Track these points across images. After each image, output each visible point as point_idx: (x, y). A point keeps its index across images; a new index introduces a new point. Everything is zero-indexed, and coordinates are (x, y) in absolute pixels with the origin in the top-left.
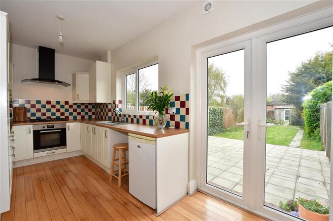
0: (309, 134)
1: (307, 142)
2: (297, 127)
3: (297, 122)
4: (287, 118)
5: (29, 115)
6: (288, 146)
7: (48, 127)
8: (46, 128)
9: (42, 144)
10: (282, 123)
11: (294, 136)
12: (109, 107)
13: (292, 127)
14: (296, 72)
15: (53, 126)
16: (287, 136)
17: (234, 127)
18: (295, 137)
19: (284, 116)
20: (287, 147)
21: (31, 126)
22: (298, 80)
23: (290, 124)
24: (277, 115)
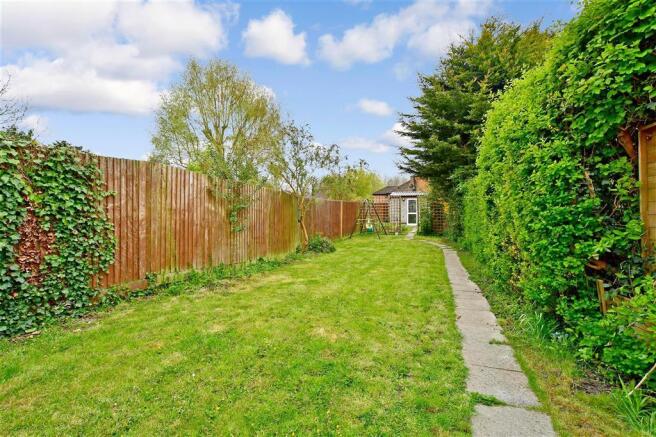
2: (435, 239)
3: (433, 228)
4: (412, 219)
10: (402, 231)
13: (426, 240)
19: (406, 214)
23: (419, 233)
24: (392, 212)
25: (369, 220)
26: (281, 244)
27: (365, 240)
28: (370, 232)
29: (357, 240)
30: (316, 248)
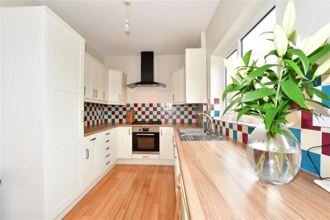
5: (136, 117)
7: (144, 130)
8: (142, 131)
9: (140, 146)
12: (205, 108)
15: (148, 130)
21: (131, 128)
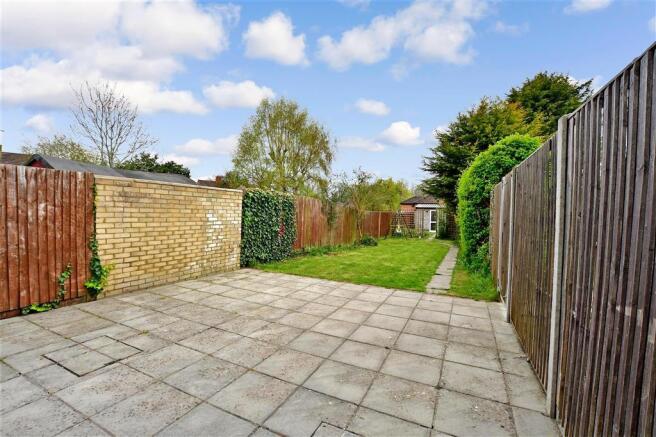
0: (468, 256)
1: (464, 277)
2: (448, 241)
3: (448, 233)
4: (433, 227)
6: (423, 291)
10: (424, 235)
11: (439, 263)
13: (440, 242)
14: (448, 134)
16: (428, 262)
17: (325, 244)
18: (443, 263)
19: (428, 223)
20: (420, 295)
22: (452, 147)
23: (436, 238)
24: (417, 221)
25: (399, 226)
26: (347, 239)
27: (396, 240)
28: (399, 235)
29: (390, 240)
30: (366, 243)
